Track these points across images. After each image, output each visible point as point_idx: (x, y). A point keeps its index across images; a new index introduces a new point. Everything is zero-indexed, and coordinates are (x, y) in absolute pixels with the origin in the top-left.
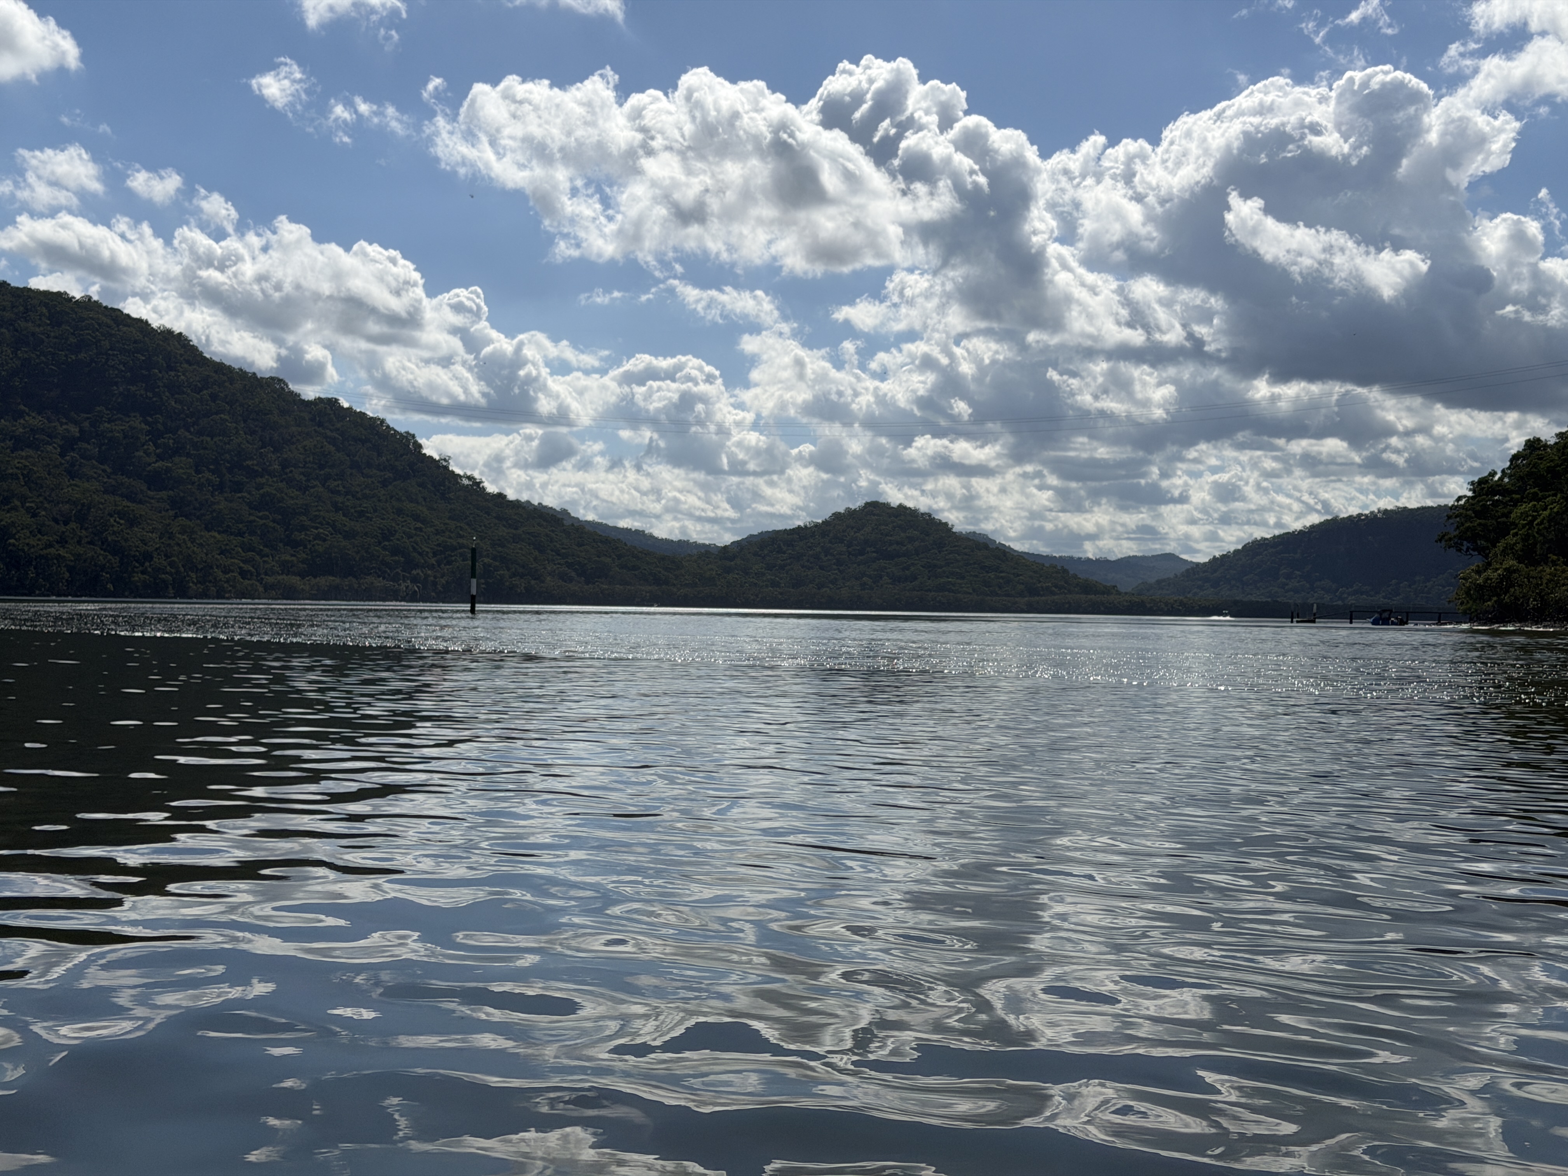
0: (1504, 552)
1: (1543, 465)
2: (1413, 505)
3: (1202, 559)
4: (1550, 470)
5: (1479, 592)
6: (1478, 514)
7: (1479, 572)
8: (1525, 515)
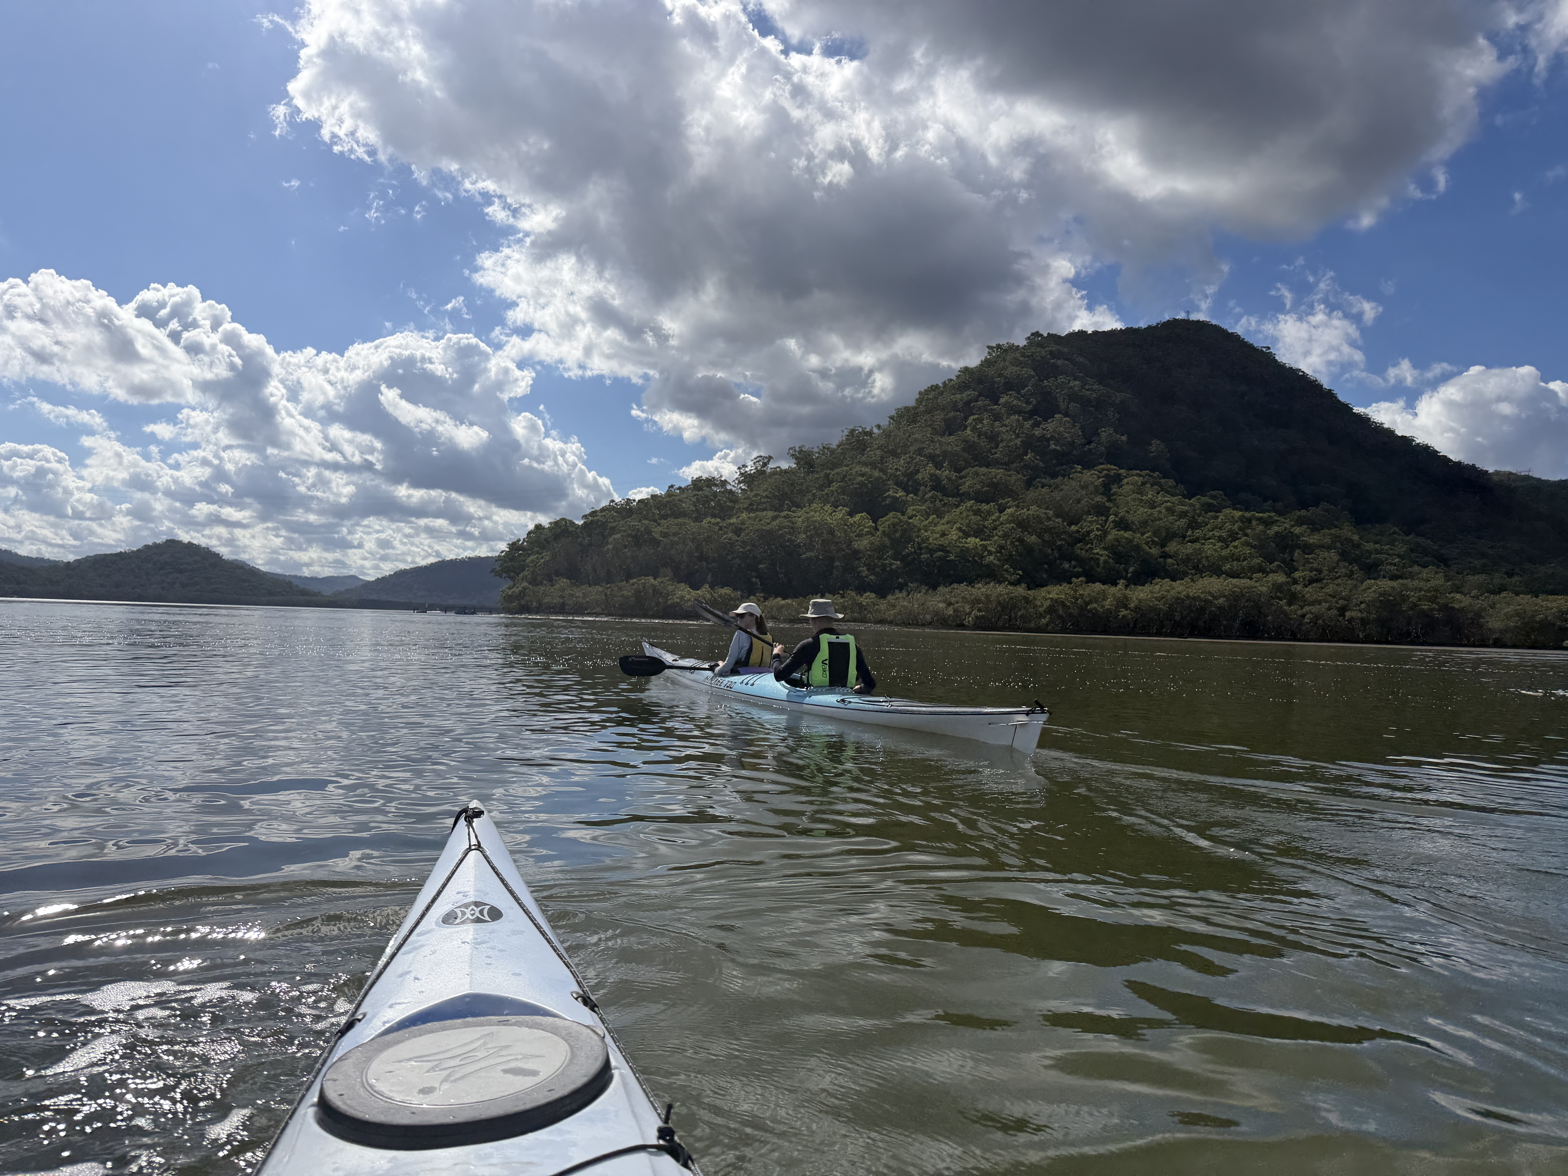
0: (523, 579)
1: (543, 537)
2: (483, 555)
3: (371, 579)
4: (546, 540)
5: (509, 598)
6: (511, 560)
7: (510, 588)
8: (532, 561)
